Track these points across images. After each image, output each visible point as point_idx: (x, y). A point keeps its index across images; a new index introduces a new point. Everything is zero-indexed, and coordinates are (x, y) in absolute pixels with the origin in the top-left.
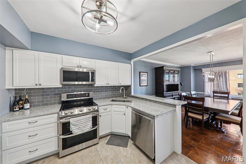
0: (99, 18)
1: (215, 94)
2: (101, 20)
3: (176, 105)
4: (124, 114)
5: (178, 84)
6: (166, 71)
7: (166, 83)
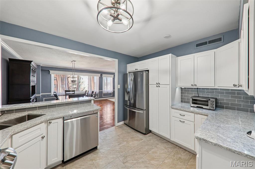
0: (115, 16)
1: (67, 93)
2: (116, 18)
3: (91, 100)
4: (43, 138)
5: (35, 85)
6: (32, 68)
7: (32, 84)
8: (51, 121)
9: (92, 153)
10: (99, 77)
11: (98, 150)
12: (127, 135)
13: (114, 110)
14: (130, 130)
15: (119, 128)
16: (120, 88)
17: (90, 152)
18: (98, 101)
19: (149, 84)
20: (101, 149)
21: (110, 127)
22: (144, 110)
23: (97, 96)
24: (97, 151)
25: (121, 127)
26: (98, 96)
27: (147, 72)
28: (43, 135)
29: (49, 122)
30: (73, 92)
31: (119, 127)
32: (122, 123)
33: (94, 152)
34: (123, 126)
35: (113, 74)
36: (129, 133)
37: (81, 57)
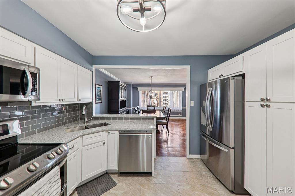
0: (140, 8)
1: (148, 108)
2: (142, 11)
3: (153, 118)
4: (104, 144)
5: (126, 100)
6: (121, 87)
7: (120, 100)
8: (110, 131)
9: (145, 177)
10: (183, 91)
11: (152, 178)
12: (198, 178)
13: (184, 135)
14: (205, 172)
15: (191, 162)
16: (193, 105)
17: (144, 175)
18: (180, 121)
19: (245, 100)
20: (155, 178)
21: (179, 156)
22: (231, 148)
23: (179, 114)
24: (150, 178)
25: (193, 162)
26: (181, 115)
27: (241, 78)
28: (104, 142)
29: (108, 131)
30: (154, 108)
31: (191, 160)
32: (197, 156)
33: (147, 177)
34: (198, 162)
35: (184, 86)
36: (202, 176)
37: (154, 71)
